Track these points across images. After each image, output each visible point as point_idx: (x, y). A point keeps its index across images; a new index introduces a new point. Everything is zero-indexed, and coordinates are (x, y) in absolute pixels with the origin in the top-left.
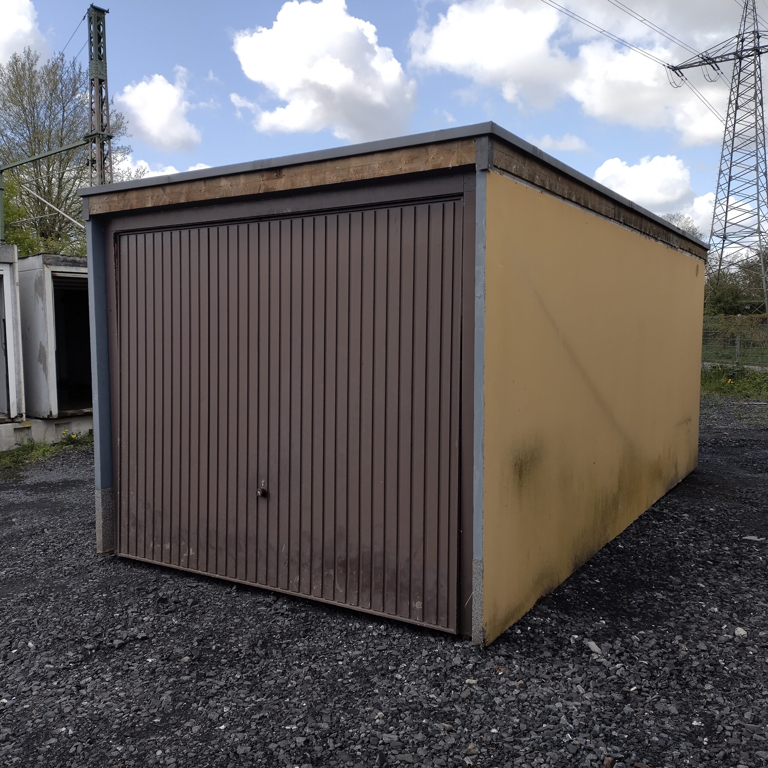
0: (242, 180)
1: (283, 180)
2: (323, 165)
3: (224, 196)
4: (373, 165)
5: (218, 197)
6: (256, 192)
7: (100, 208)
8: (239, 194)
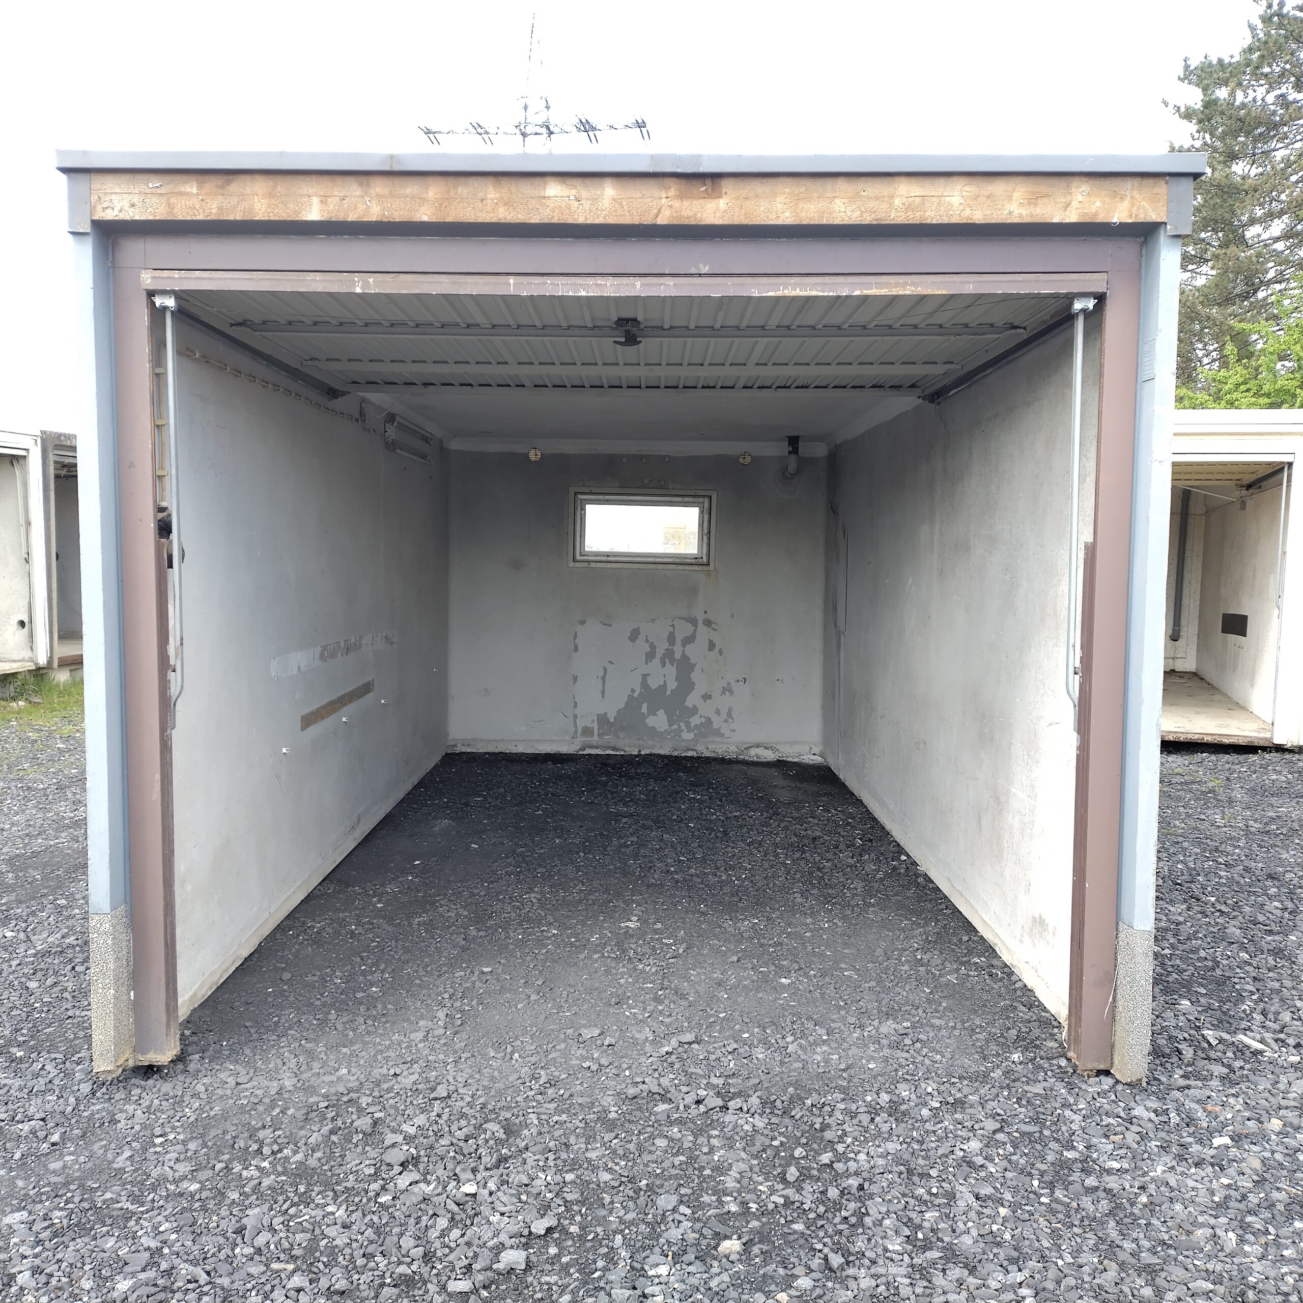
0: (609, 191)
1: (722, 203)
2: (829, 183)
3: (555, 220)
4: (948, 199)
5: (535, 219)
6: (648, 220)
7: (133, 205)
8: (599, 220)
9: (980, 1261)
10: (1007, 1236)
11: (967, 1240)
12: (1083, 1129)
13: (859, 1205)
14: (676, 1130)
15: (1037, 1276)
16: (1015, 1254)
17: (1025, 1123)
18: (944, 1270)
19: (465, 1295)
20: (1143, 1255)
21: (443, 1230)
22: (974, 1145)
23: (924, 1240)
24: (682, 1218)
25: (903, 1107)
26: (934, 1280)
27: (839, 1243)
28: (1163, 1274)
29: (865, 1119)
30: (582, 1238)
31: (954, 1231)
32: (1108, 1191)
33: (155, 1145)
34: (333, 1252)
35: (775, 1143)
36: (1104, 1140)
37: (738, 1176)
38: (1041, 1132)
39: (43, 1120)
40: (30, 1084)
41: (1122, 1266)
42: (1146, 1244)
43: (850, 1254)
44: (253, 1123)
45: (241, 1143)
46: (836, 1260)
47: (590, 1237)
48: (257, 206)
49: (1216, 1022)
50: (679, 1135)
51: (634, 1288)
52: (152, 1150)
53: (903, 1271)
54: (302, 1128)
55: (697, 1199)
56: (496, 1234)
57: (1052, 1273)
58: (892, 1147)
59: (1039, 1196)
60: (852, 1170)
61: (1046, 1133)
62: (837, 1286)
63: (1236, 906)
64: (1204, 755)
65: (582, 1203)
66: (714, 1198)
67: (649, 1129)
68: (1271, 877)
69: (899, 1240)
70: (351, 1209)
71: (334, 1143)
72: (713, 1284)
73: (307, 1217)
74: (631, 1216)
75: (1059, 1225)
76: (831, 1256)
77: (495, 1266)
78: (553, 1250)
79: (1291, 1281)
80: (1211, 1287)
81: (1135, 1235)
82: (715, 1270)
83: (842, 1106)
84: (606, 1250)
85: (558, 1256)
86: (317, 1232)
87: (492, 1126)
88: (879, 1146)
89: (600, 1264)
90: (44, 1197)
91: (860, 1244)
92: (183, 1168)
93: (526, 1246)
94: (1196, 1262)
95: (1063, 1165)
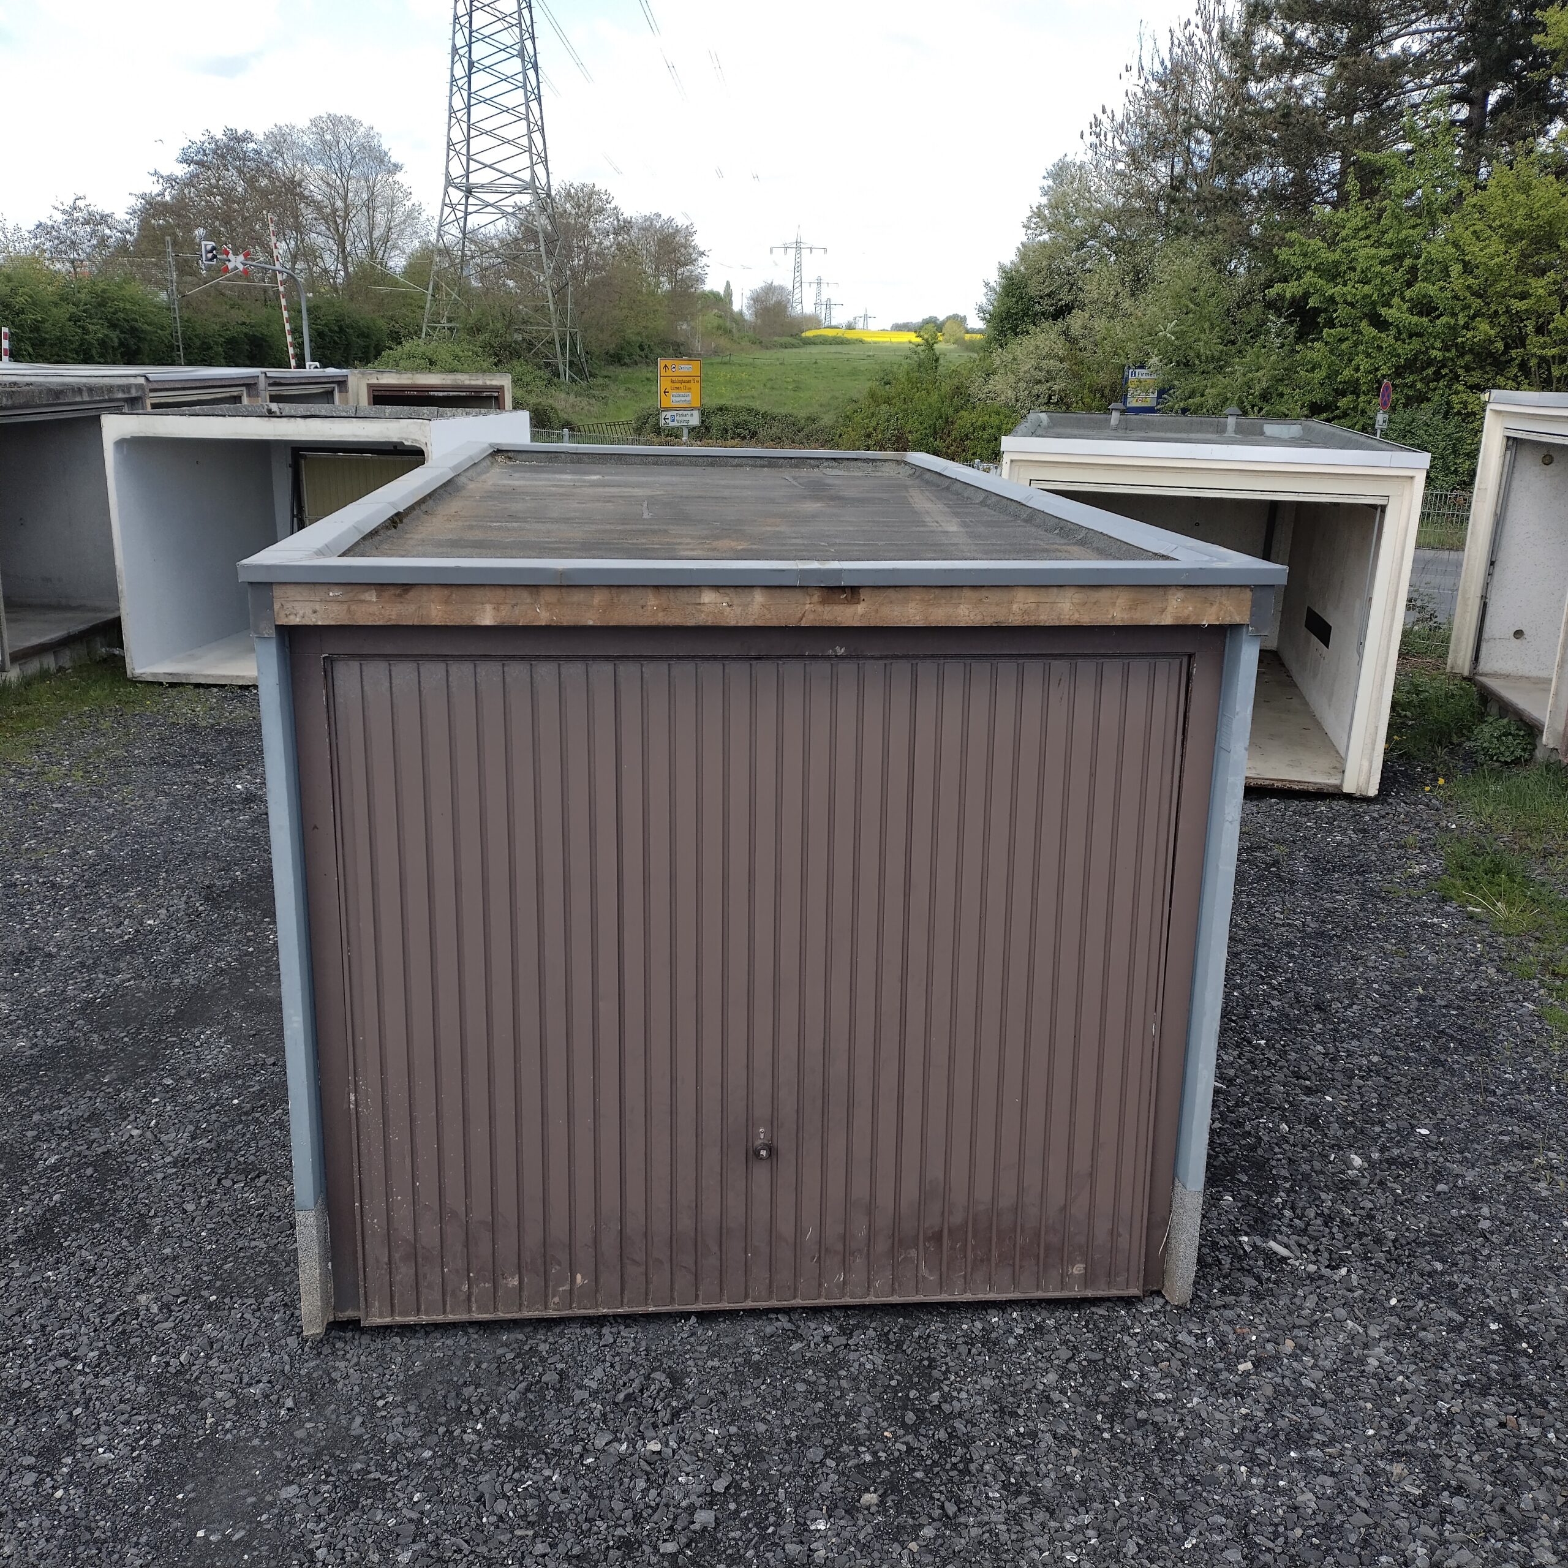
0: (759, 599)
1: (861, 608)
2: (954, 593)
3: (709, 623)
4: (1060, 604)
5: (691, 622)
6: (792, 623)
7: (315, 612)
8: (750, 623)
9: (1057, 1505)
10: (1078, 1477)
11: (1048, 1483)
12: (1138, 1355)
13: (965, 1451)
14: (810, 1372)
15: (1100, 1517)
16: (1083, 1496)
17: (1092, 1350)
18: (1031, 1515)
19: (674, 1556)
20: (1178, 1491)
21: (642, 1491)
22: (1052, 1377)
23: (1016, 1484)
24: (829, 1471)
25: (994, 1335)
26: (1025, 1525)
27: (952, 1491)
28: (1191, 1511)
29: (963, 1349)
30: (753, 1492)
31: (1038, 1474)
32: (1155, 1424)
33: (379, 1409)
34: (560, 1517)
35: (894, 1383)
36: (1153, 1369)
37: (867, 1422)
38: (1104, 1360)
39: (270, 1382)
40: (239, 1337)
41: (1162, 1503)
42: (1180, 1480)
43: (961, 1502)
44: (455, 1379)
45: (452, 1404)
46: (951, 1508)
47: (759, 1492)
48: (434, 613)
49: (1251, 1222)
50: (814, 1378)
51: (802, 1542)
52: (378, 1415)
53: (1001, 1518)
54: (499, 1384)
55: (837, 1450)
56: (686, 1495)
57: (1111, 1514)
58: (987, 1382)
59: (1102, 1431)
60: (957, 1410)
61: (1109, 1360)
62: (953, 1534)
63: (1283, 1053)
64: (1273, 800)
65: (747, 1456)
66: (851, 1448)
67: (789, 1372)
68: (1318, 1008)
69: (997, 1487)
70: (564, 1472)
71: (531, 1400)
72: (861, 1537)
73: (530, 1483)
74: (788, 1469)
75: (1116, 1464)
76: (947, 1504)
77: (692, 1527)
78: (732, 1506)
79: (1280, 1512)
80: (1224, 1520)
81: (1173, 1471)
82: (861, 1523)
83: (943, 1337)
84: (774, 1505)
85: (737, 1512)
86: (543, 1498)
87: (658, 1375)
88: (976, 1382)
89: (772, 1519)
90: (305, 1470)
91: (968, 1493)
92: (413, 1433)
93: (711, 1505)
94: (1216, 1497)
95: (1121, 1395)
